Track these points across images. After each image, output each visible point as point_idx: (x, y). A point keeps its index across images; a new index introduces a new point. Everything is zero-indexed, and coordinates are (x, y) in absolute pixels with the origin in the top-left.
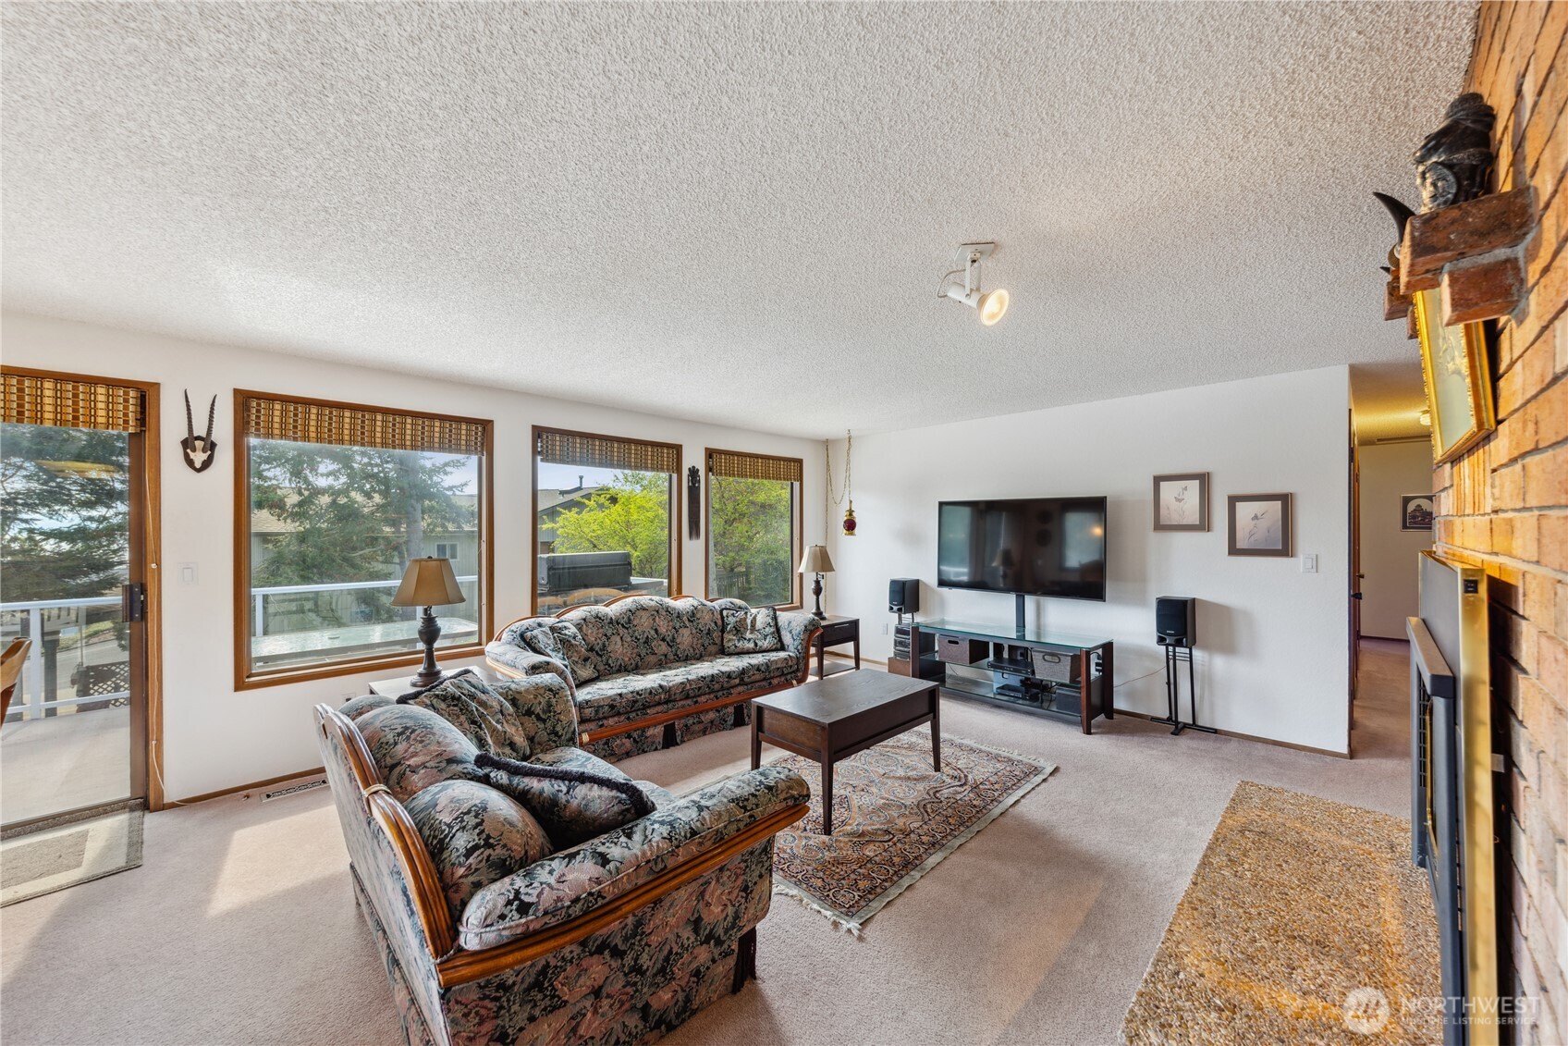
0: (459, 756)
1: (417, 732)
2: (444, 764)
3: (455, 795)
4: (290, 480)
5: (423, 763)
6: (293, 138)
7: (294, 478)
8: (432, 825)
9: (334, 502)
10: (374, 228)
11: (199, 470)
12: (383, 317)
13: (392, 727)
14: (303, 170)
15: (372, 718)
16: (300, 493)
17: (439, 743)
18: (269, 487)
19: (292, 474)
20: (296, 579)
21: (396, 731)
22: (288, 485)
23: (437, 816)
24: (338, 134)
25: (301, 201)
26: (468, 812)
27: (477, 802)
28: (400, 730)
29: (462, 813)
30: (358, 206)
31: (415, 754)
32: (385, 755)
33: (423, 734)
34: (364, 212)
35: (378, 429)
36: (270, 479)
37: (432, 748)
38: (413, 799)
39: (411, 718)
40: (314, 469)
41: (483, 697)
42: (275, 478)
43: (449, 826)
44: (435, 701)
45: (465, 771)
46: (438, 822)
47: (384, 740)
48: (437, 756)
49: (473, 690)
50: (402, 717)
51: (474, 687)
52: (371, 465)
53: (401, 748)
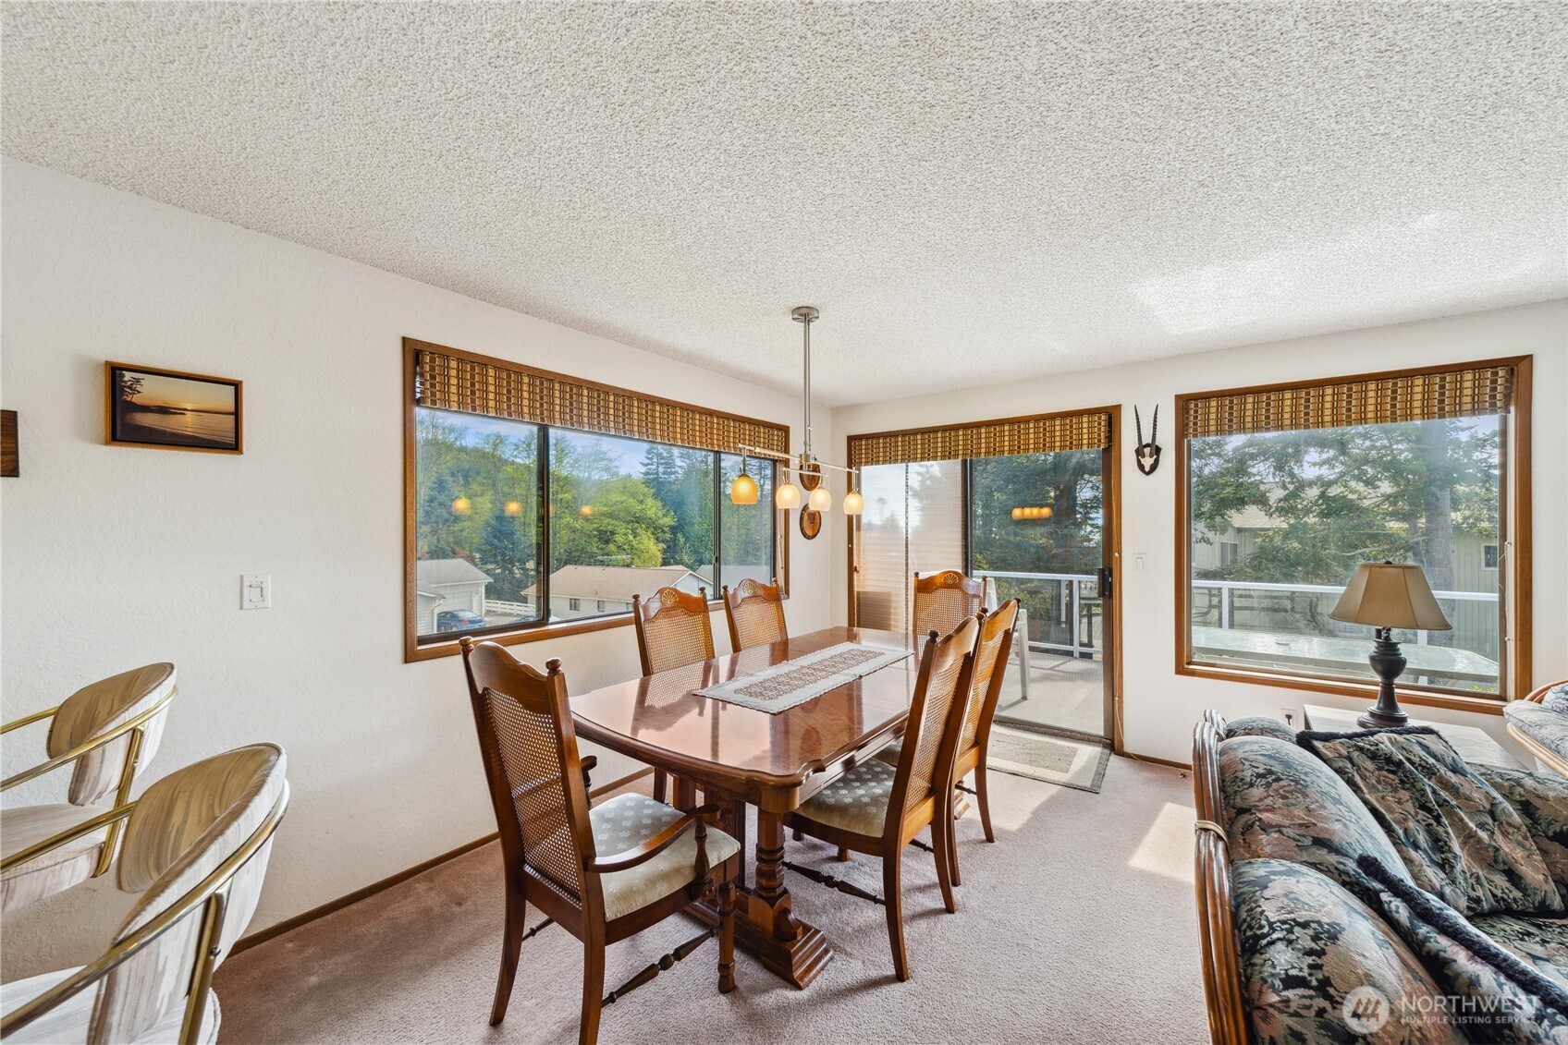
0: (1336, 840)
1: (1282, 783)
2: (1308, 841)
3: (1295, 889)
4: (1274, 474)
5: (1279, 826)
6: (1146, 132)
7: (1277, 473)
8: (1252, 909)
9: (1323, 495)
10: (1259, 172)
11: (1148, 474)
12: (1311, 269)
13: (1253, 764)
14: (1166, 158)
15: (1238, 744)
16: (1284, 487)
17: (1308, 809)
18: (1251, 483)
19: (1276, 469)
20: (1281, 577)
21: (1256, 770)
22: (1272, 480)
23: (1262, 902)
24: (1182, 95)
25: (1176, 191)
26: (1305, 925)
27: (1325, 920)
28: (1261, 771)
29: (1294, 920)
30: (1232, 159)
31: (1271, 809)
32: (1235, 792)
33: (1290, 788)
34: (1240, 161)
35: (1328, 405)
36: (1254, 475)
37: (1297, 812)
38: (1250, 863)
39: (1282, 762)
40: (1299, 461)
41: (1454, 778)
42: (1259, 473)
43: (1271, 924)
44: (1355, 754)
45: (1341, 867)
46: (1259, 910)
47: (1240, 775)
48: (1301, 825)
49: (1431, 760)
50: (1270, 757)
51: (1434, 756)
52: (1373, 447)
53: (1257, 792)
